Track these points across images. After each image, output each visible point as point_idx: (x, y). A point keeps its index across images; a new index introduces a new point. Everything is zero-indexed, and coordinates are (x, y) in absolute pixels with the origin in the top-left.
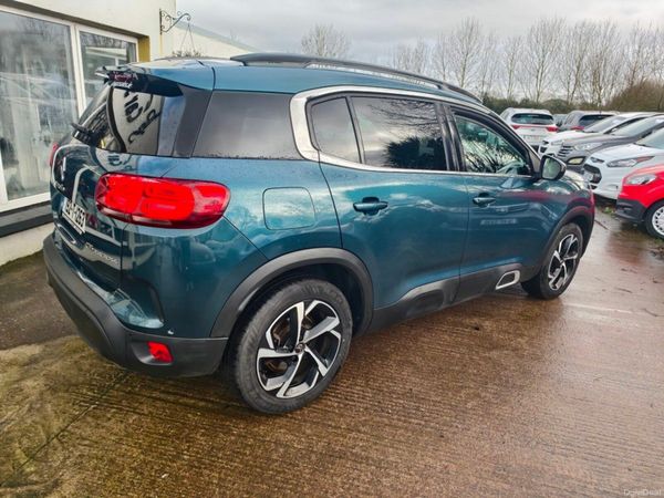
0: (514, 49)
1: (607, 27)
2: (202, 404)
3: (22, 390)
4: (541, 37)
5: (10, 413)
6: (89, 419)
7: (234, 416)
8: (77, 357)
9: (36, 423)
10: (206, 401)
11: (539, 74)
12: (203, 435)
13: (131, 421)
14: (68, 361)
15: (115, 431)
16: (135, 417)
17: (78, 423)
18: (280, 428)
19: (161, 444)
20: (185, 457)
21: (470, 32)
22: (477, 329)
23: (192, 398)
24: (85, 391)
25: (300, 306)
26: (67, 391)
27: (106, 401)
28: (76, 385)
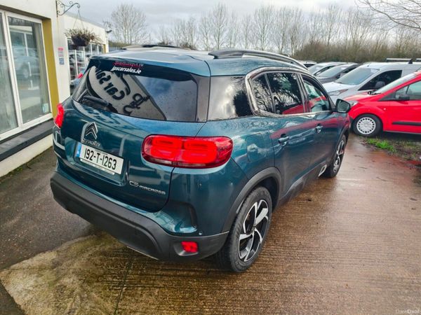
0: (248, 23)
1: (297, 11)
2: (192, 273)
3: (65, 287)
4: (261, 16)
5: (69, 305)
6: (127, 297)
7: (217, 278)
8: (86, 255)
9: (94, 308)
10: (194, 271)
11: (262, 38)
12: (207, 294)
13: (156, 294)
14: (83, 260)
15: (151, 302)
16: (157, 290)
17: (123, 302)
18: (248, 280)
19: (186, 305)
20: (207, 310)
21: (221, 12)
22: (310, 200)
23: (184, 271)
24: (110, 279)
25: (255, 204)
26: (98, 281)
27: (131, 283)
28: (102, 276)
